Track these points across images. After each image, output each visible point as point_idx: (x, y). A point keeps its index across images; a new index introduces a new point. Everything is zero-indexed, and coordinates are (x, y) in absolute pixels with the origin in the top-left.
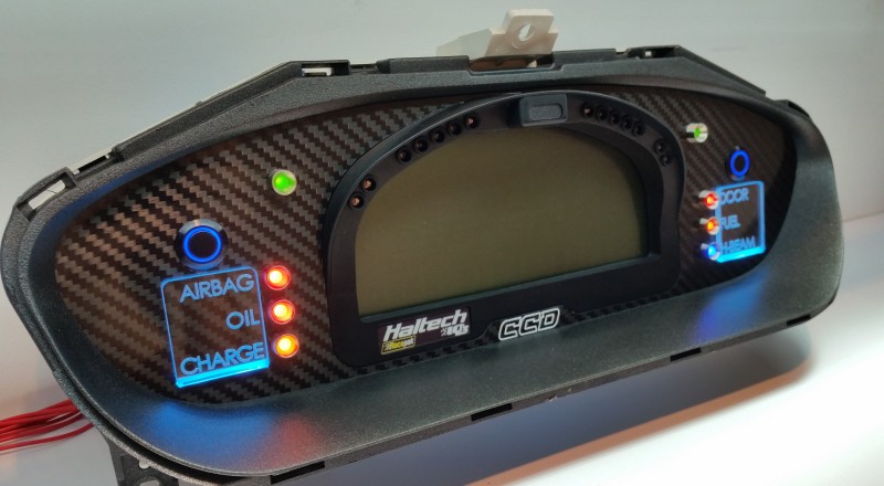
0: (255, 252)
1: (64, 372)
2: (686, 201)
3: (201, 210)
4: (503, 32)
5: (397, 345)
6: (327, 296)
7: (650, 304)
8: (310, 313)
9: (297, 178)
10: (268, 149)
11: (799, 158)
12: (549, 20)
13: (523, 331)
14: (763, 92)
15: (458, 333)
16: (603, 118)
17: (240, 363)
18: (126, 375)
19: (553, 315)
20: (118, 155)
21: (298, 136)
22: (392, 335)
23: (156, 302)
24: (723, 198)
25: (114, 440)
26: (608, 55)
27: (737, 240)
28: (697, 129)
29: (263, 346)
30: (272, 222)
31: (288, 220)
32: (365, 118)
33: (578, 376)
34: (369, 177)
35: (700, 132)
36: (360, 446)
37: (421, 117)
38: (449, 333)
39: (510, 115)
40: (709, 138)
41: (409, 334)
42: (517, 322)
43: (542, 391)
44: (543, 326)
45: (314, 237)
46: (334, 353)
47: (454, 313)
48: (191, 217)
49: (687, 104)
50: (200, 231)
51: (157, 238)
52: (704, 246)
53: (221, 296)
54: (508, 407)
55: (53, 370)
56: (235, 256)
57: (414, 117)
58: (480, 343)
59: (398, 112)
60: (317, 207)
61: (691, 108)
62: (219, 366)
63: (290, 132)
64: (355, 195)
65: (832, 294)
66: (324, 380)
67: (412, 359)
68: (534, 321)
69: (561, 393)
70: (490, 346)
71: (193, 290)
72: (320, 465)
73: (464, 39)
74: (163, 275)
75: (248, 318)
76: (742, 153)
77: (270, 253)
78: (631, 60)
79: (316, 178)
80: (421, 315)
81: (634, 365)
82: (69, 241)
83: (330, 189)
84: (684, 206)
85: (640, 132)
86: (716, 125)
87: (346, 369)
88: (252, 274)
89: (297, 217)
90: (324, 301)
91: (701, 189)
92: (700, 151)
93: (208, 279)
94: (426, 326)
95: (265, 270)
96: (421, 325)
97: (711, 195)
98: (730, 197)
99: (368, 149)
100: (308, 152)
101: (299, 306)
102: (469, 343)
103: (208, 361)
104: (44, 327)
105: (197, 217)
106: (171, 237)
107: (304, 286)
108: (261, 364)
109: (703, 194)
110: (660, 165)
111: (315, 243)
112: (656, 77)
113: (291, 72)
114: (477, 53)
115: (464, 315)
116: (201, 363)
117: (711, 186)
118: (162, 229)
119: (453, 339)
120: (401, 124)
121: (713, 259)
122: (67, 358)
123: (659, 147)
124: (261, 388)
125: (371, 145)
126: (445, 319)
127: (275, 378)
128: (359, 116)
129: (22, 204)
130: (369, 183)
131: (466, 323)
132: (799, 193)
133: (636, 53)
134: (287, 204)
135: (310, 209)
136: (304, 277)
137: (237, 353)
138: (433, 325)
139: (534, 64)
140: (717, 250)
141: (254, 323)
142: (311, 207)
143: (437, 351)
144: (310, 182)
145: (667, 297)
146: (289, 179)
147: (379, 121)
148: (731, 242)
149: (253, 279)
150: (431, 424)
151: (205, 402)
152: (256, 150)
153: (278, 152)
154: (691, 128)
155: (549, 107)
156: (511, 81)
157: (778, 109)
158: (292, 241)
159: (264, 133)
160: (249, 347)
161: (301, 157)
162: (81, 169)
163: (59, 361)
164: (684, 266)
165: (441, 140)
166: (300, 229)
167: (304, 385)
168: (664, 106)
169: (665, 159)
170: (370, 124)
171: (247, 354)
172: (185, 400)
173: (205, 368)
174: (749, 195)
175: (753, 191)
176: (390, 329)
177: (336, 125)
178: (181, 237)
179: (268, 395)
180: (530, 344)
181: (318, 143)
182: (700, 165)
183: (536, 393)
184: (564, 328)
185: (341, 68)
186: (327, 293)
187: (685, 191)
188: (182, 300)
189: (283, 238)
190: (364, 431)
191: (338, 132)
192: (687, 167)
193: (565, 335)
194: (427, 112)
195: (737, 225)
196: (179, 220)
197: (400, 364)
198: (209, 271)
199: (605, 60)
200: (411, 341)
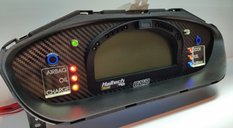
0: (67, 62)
1: (14, 93)
2: (184, 50)
3: (52, 50)
4: (134, 3)
5: (105, 88)
6: (86, 74)
7: (174, 78)
8: (82, 79)
9: (79, 42)
10: (71, 34)
11: (214, 39)
13: (140, 85)
14: (205, 21)
15: (122, 85)
16: (162, 27)
17: (63, 92)
18: (32, 94)
19: (148, 81)
20: (30, 35)
21: (79, 31)
22: (104, 85)
23: (40, 75)
24: (194, 50)
25: (28, 111)
26: (163, 10)
27: (198, 61)
28: (187, 31)
29: (69, 88)
30: (72, 54)
31: (76, 53)
32: (97, 26)
33: (155, 97)
34: (98, 42)
35: (188, 32)
36: (95, 114)
37: (112, 26)
38: (120, 85)
39: (136, 25)
40: (190, 33)
41: (109, 85)
42: (138, 82)
43: (145, 100)
44: (145, 84)
45: (83, 58)
46: (89, 89)
47: (121, 80)
48: (50, 52)
49: (184, 24)
50: (52, 56)
51: (40, 57)
52: (189, 63)
53: (58, 74)
54: (135, 105)
55: (11, 92)
56: (61, 63)
57: (110, 26)
58: (128, 88)
59: (106, 25)
60: (84, 50)
61: (185, 25)
62: (57, 93)
63: (77, 30)
64: (94, 47)
65: (223, 76)
66: (86, 97)
67: (109, 92)
68: (143, 82)
69: (150, 101)
70: (131, 89)
71: (50, 72)
72: (84, 119)
73: (124, 5)
74: (42, 68)
75: (65, 80)
76: (199, 38)
77: (71, 62)
78: (169, 12)
79: (84, 42)
80: (112, 80)
81: (170, 94)
82: (17, 58)
83: (87, 45)
84: (183, 52)
85: (172, 31)
86: (192, 30)
87: (91, 94)
88: (66, 68)
89: (79, 53)
90: (86, 76)
91: (188, 47)
92: (188, 37)
93: (54, 69)
94: (113, 83)
95: (70, 67)
96: (112, 83)
97: (191, 49)
98: (196, 49)
99: (98, 34)
100: (81, 35)
101: (79, 77)
102: (125, 88)
103: (54, 91)
104: (9, 80)
105: (51, 52)
106: (44, 57)
107: (80, 71)
108: (69, 92)
109: (189, 49)
110: (177, 40)
111: (83, 60)
112: (176, 16)
113: (77, 13)
114: (127, 9)
115: (124, 80)
116: (52, 92)
117: (191, 47)
118: (42, 55)
119: (121, 86)
120: (107, 28)
121: (191, 66)
122: (15, 89)
123: (177, 36)
124: (68, 99)
125: (99, 33)
126: (119, 81)
127: (72, 96)
128: (95, 26)
129: (4, 48)
130: (98, 44)
131: (124, 82)
132: (214, 49)
133: (171, 10)
134: (76, 49)
135: (82, 51)
136: (80, 69)
137: (62, 89)
138: (115, 83)
139: (143, 13)
140: (193, 64)
141: (67, 81)
142: (82, 50)
143: (116, 90)
144: (82, 43)
145: (179, 76)
146: (76, 42)
147: (101, 27)
148: (196, 62)
149: (67, 69)
150: (114, 109)
151: (53, 102)
152: (67, 34)
153: (73, 35)
154: (185, 31)
155: (147, 24)
156: (137, 17)
157: (209, 26)
158: (77, 59)
159: (69, 30)
160: (65, 88)
161: (80, 36)
162: (20, 39)
163: (13, 90)
164: (184, 68)
165: (117, 32)
166: (79, 56)
167: (80, 98)
168: (178, 25)
169: (178, 39)
170: (99, 28)
171: (65, 90)
172: (48, 102)
173: (53, 93)
174: (201, 49)
175: (202, 48)
176: (103, 84)
177: (89, 28)
178: (47, 58)
179: (70, 101)
180: (142, 88)
181: (84, 32)
182: (188, 41)
183: (143, 101)
184: (151, 84)
185: (90, 12)
186: (87, 73)
187: (184, 47)
189: (75, 58)
190: (96, 110)
191: (90, 30)
192: (184, 41)
193: (151, 86)
194: (114, 25)
195: (198, 57)
196: (47, 53)
197: (106, 93)
198: (54, 67)
199: (162, 12)
200: (109, 87)
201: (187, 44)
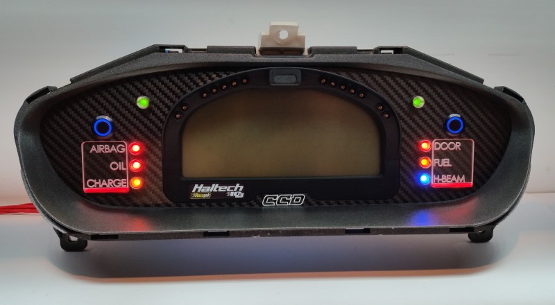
3: (105, 112)
4: (268, 34)
5: (200, 196)
6: (162, 163)
10: (140, 86)
12: (296, 28)
13: (279, 203)
15: (237, 196)
16: (334, 86)
17: (114, 187)
19: (300, 198)
21: (156, 81)
22: (197, 189)
24: (438, 146)
27: (450, 176)
29: (126, 181)
30: (138, 122)
31: (146, 122)
34: (185, 105)
38: (232, 195)
40: (426, 106)
41: (208, 191)
42: (275, 197)
44: (292, 203)
46: (164, 192)
47: (235, 185)
48: (100, 114)
49: (413, 84)
50: (102, 121)
53: (109, 153)
54: (227, 234)
56: (118, 135)
57: (220, 76)
58: (250, 205)
61: (415, 86)
62: (104, 186)
63: (152, 79)
64: (178, 112)
67: (208, 205)
68: (287, 198)
70: (257, 207)
71: (96, 148)
74: (84, 139)
75: (120, 166)
76: (458, 119)
77: (132, 134)
80: (215, 182)
84: (404, 145)
85: (365, 97)
87: (169, 202)
88: (125, 145)
91: (421, 138)
93: (104, 144)
94: (218, 189)
95: (132, 144)
96: (215, 188)
97: (427, 143)
98: (444, 146)
102: (244, 203)
103: (99, 183)
105: (103, 114)
108: (125, 190)
110: (381, 119)
113: (154, 50)
115: (242, 187)
116: (96, 183)
117: (431, 137)
118: (86, 118)
119: (233, 199)
124: (124, 202)
126: (229, 187)
128: (190, 74)
131: (242, 192)
134: (145, 114)
137: (114, 182)
138: (221, 189)
141: (123, 169)
143: (223, 204)
144: (160, 104)
148: (443, 176)
160: (120, 180)
166: (152, 127)
169: (386, 116)
172: (87, 199)
173: (98, 186)
174: (461, 147)
176: (196, 186)
177: (176, 78)
178: (94, 121)
179: (128, 206)
181: (166, 85)
186: (163, 161)
188: (91, 152)
191: (178, 81)
193: (307, 210)
195: (449, 165)
196: (95, 114)
197: (200, 206)
198: (105, 140)
199: (348, 53)
200: (209, 195)
201: (419, 131)
